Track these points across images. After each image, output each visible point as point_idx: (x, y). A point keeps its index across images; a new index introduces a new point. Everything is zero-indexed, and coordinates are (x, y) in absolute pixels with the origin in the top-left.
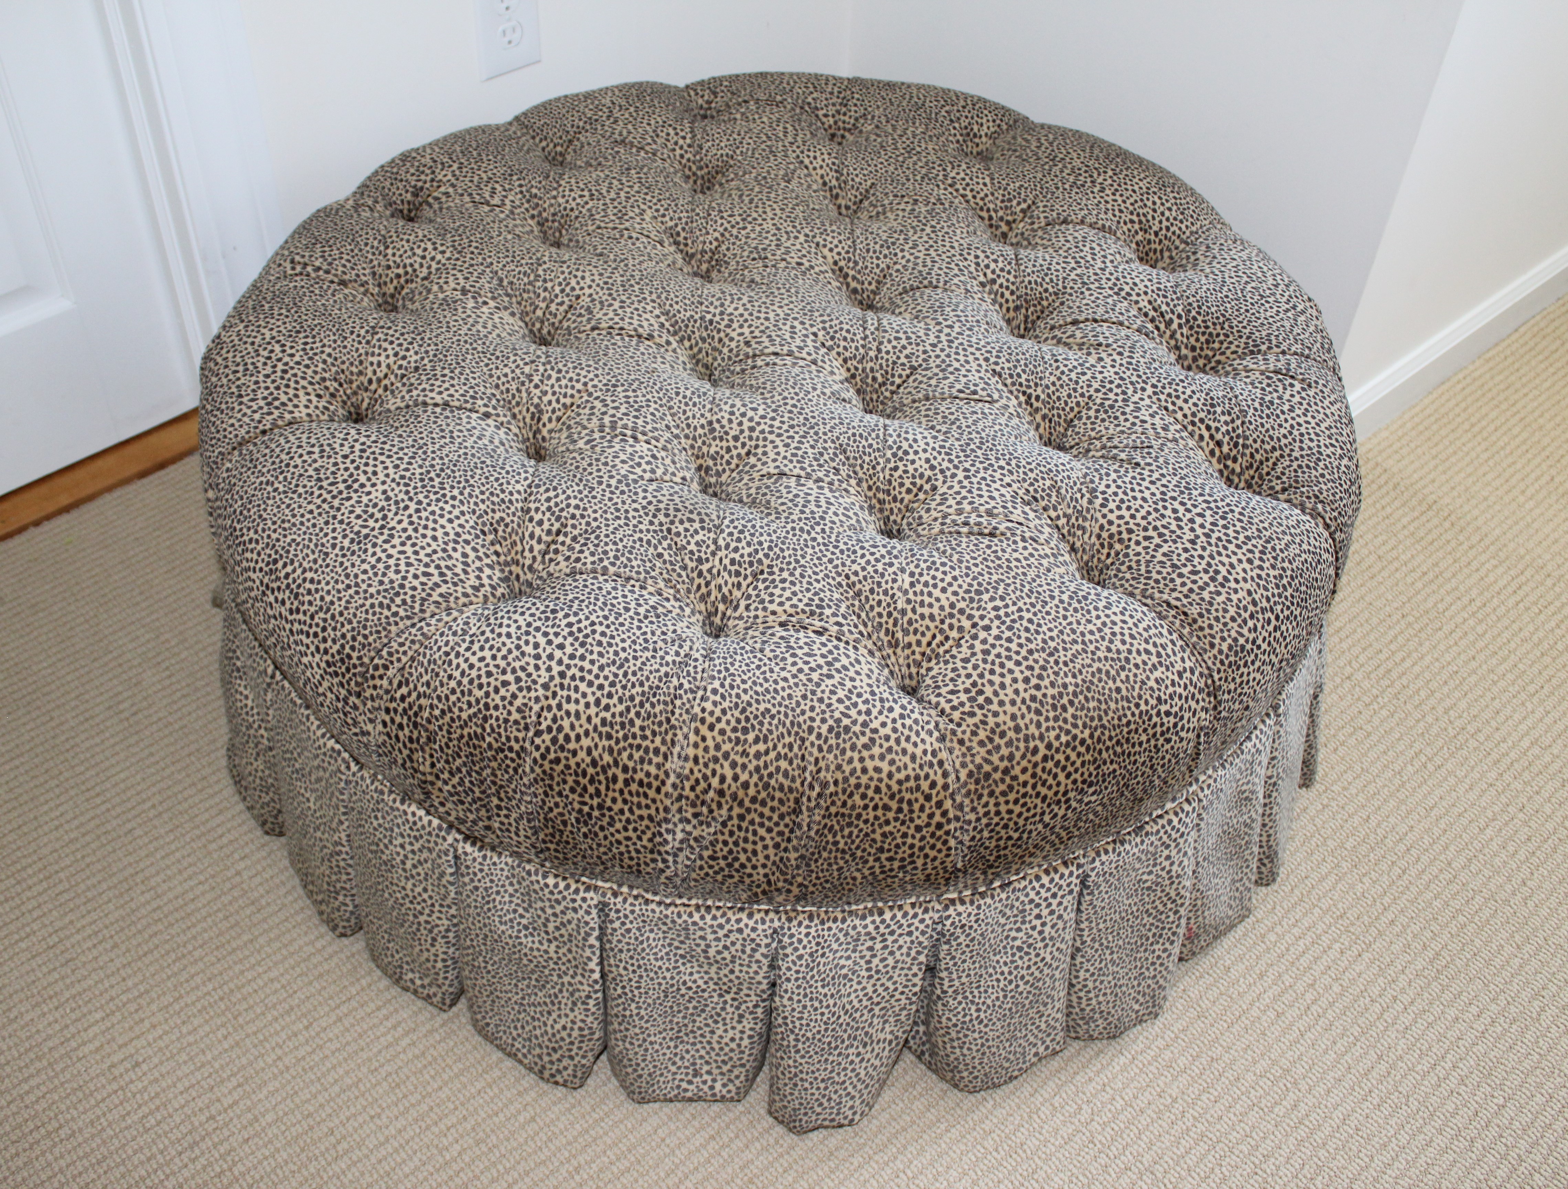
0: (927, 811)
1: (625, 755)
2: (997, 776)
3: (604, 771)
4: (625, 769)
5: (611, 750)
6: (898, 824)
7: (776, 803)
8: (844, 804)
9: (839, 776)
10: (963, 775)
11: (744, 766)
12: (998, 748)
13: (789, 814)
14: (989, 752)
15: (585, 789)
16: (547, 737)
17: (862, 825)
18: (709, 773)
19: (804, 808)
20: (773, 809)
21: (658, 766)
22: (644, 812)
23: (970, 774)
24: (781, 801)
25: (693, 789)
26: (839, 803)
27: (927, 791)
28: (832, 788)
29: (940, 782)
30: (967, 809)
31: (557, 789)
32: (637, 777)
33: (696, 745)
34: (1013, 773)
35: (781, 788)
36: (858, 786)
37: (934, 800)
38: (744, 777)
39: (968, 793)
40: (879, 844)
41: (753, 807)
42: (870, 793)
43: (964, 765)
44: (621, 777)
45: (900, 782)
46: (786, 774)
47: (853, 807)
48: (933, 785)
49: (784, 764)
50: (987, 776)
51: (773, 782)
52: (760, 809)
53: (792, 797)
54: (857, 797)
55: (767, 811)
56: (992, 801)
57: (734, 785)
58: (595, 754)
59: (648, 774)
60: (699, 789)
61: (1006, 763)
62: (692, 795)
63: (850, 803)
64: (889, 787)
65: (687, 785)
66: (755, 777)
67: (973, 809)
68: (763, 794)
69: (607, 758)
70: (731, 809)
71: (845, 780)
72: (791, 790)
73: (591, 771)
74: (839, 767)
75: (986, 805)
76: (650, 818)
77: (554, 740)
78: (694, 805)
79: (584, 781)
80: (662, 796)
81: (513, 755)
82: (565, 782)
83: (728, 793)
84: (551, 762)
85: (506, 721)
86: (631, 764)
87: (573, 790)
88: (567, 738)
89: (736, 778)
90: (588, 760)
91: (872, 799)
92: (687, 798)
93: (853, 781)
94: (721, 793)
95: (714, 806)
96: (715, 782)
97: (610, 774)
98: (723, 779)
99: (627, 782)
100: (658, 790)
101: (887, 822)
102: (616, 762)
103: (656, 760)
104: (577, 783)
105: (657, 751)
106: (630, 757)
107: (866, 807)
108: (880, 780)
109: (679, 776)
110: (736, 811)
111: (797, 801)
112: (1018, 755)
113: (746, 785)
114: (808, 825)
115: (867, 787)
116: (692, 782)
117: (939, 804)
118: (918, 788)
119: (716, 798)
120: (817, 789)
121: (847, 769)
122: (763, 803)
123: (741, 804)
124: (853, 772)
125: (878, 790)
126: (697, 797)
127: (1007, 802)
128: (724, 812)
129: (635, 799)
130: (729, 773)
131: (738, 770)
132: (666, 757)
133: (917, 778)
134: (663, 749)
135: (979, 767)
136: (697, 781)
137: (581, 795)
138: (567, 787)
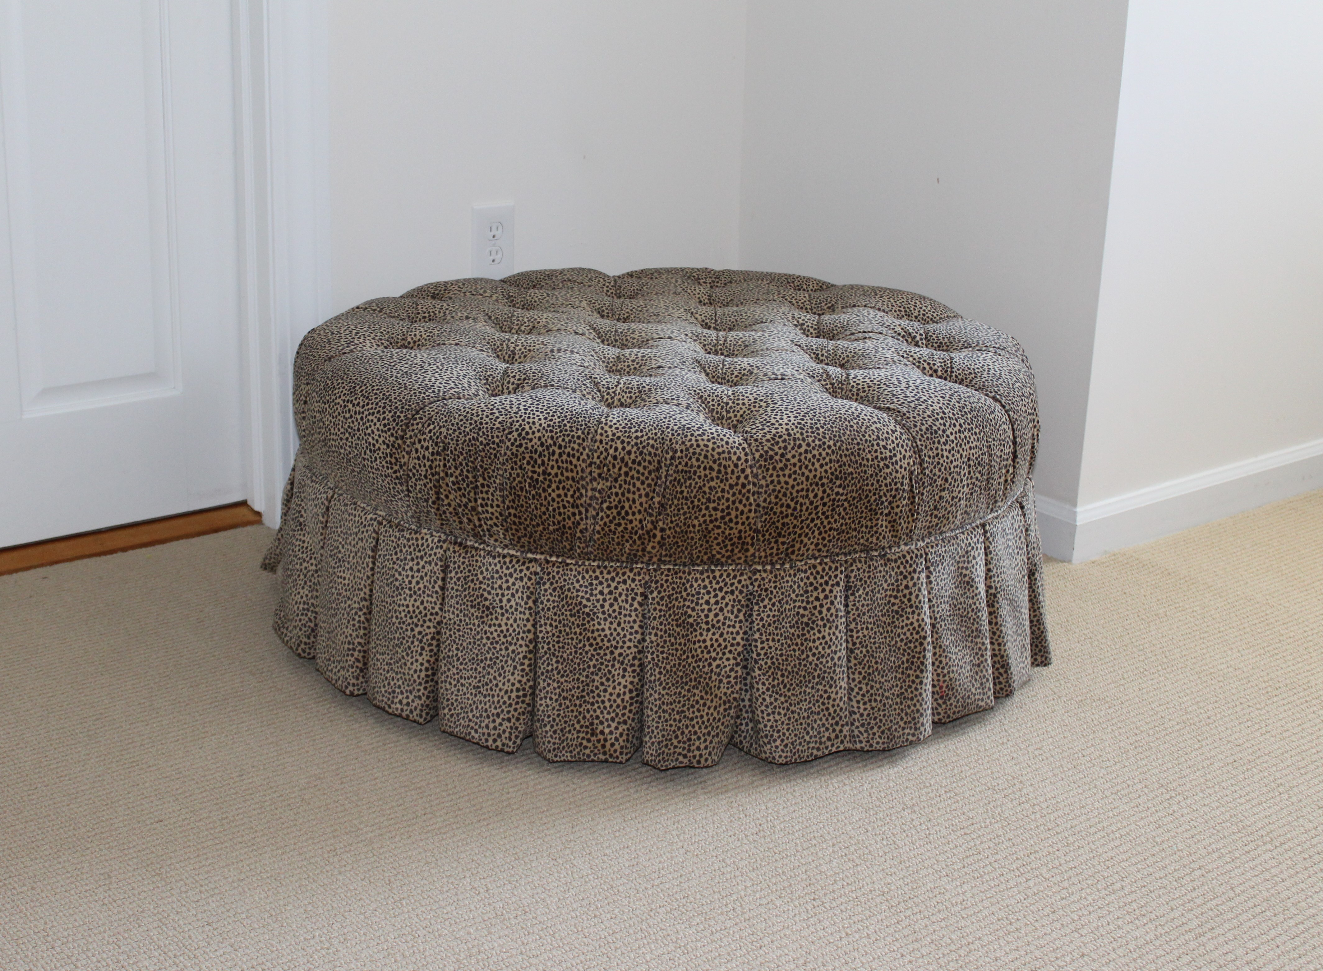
0: (736, 474)
1: (560, 439)
2: (777, 458)
3: (548, 449)
4: (560, 447)
5: (552, 438)
6: (718, 481)
7: (646, 464)
8: (686, 464)
9: (684, 447)
10: (757, 455)
11: (629, 443)
12: (777, 443)
13: (654, 471)
14: (772, 445)
15: (536, 462)
16: (515, 434)
17: (697, 480)
18: (608, 447)
19: (663, 465)
20: (645, 468)
21: (579, 445)
22: (570, 474)
23: (761, 456)
24: (650, 462)
25: (598, 457)
26: (683, 463)
27: (735, 462)
28: (679, 454)
29: (743, 458)
30: (760, 477)
31: (519, 463)
32: (566, 451)
33: (601, 435)
34: (787, 457)
35: (650, 454)
36: (694, 453)
37: (740, 468)
38: (628, 448)
39: (760, 466)
40: (708, 495)
41: (633, 466)
42: (702, 458)
43: (757, 451)
44: (557, 451)
45: (719, 454)
46: (653, 446)
47: (692, 466)
48: (739, 459)
49: (651, 442)
50: (771, 457)
51: (645, 451)
52: (637, 468)
53: (656, 459)
54: (694, 460)
55: (641, 469)
56: (775, 473)
57: (622, 453)
58: (543, 440)
59: (573, 449)
60: (602, 457)
61: (782, 451)
62: (598, 462)
63: (690, 463)
64: (713, 456)
65: (596, 455)
66: (635, 448)
67: (764, 477)
68: (640, 458)
69: (550, 441)
70: (620, 469)
71: (687, 450)
72: (655, 455)
73: (540, 449)
74: (683, 443)
75: (771, 476)
76: (573, 479)
77: (520, 435)
78: (599, 467)
79: (535, 456)
80: (581, 462)
81: (495, 446)
82: (524, 458)
83: (619, 457)
84: (517, 446)
85: (492, 428)
86: (563, 444)
87: (528, 463)
88: (527, 433)
89: (624, 449)
90: (539, 443)
91: (703, 462)
92: (595, 463)
93: (691, 450)
94: (615, 458)
95: (611, 467)
96: (611, 451)
97: (551, 450)
98: (616, 449)
99: (560, 455)
100: (578, 459)
101: (712, 479)
102: (555, 444)
103: (578, 441)
104: (531, 457)
105: (579, 437)
106: (563, 440)
107: (699, 467)
108: (708, 451)
109: (590, 450)
110: (624, 469)
111: (659, 462)
112: (789, 447)
113: (629, 453)
114: (666, 477)
115: (700, 454)
116: (598, 454)
117: (743, 471)
118: (730, 458)
119: (612, 461)
120: (671, 454)
121: (688, 444)
122: (639, 464)
123: (626, 465)
124: (692, 446)
125: (706, 457)
126: (601, 462)
127: (784, 475)
128: (616, 470)
129: (565, 465)
130: (620, 446)
131: (625, 445)
132: (584, 440)
133: (729, 453)
134: (582, 436)
135: (766, 452)
136: (601, 453)
137: (533, 466)
138: (525, 462)
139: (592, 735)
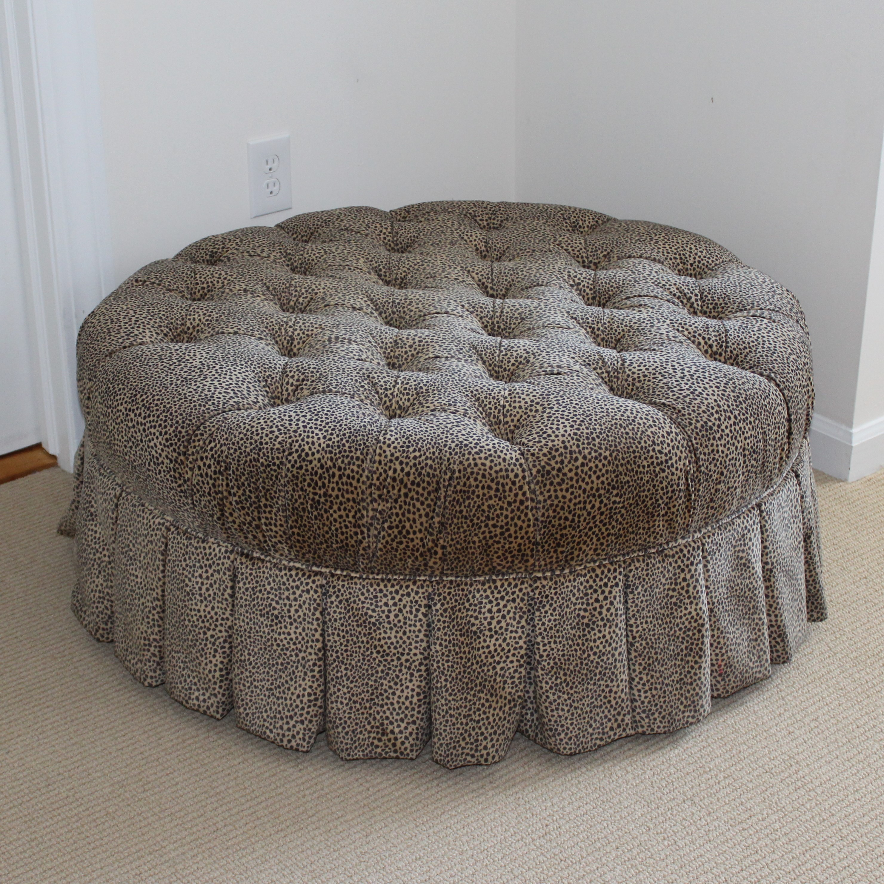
0: (514, 492)
1: (340, 461)
2: (554, 473)
3: (328, 471)
4: (340, 469)
5: (332, 459)
6: (497, 499)
7: (425, 485)
8: (465, 484)
9: (461, 467)
10: (534, 471)
11: (407, 464)
12: (554, 457)
13: (433, 491)
14: (549, 459)
15: (316, 483)
16: (295, 455)
17: (476, 499)
18: (387, 468)
19: (441, 486)
20: (424, 489)
21: (359, 466)
22: (350, 496)
23: (538, 471)
25: (378, 479)
26: (462, 484)
27: (513, 479)
28: (457, 474)
29: (521, 474)
30: (538, 493)
31: (300, 485)
32: (346, 473)
33: (380, 455)
34: (564, 471)
35: (428, 475)
36: (472, 473)
37: (518, 485)
38: (407, 469)
39: (538, 482)
40: (487, 514)
41: (413, 487)
42: (480, 478)
43: (534, 466)
44: (337, 473)
45: (496, 472)
46: (431, 467)
47: (470, 486)
48: (516, 476)
49: (430, 462)
50: (548, 473)
51: (423, 472)
52: (417, 489)
53: (434, 480)
54: (472, 480)
55: (420, 490)
56: (552, 488)
57: (401, 474)
58: (323, 461)
59: (353, 471)
60: (381, 478)
61: (559, 465)
62: (378, 483)
63: (468, 483)
64: (490, 475)
65: (375, 476)
66: (413, 470)
67: (542, 493)
68: (418, 479)
69: (329, 463)
70: (399, 490)
71: (465, 469)
72: (434, 476)
73: (320, 471)
74: (461, 462)
75: (549, 491)
76: (354, 501)
77: (299, 456)
78: (378, 489)
79: (316, 478)
80: (360, 484)
81: (276, 468)
82: (305, 480)
83: (398, 479)
84: (297, 468)
85: (272, 449)
86: (343, 466)
87: (309, 485)
88: (307, 455)
89: (402, 470)
90: (319, 465)
91: (481, 482)
92: (375, 485)
93: (469, 470)
94: (394, 479)
95: (390, 488)
96: (390, 473)
97: (331, 472)
98: (395, 471)
99: (340, 477)
100: (358, 481)
101: (490, 498)
102: (334, 466)
103: (357, 463)
104: (312, 480)
105: (358, 458)
106: (343, 462)
107: (477, 486)
108: (485, 470)
109: (370, 472)
110: (403, 491)
111: (438, 483)
112: (566, 461)
113: (408, 474)
114: (445, 497)
115: (478, 474)
116: (378, 475)
117: (521, 488)
118: (508, 476)
119: (392, 483)
120: (449, 474)
121: (466, 463)
122: (418, 485)
123: (406, 486)
124: (469, 465)
125: (484, 476)
126: (381, 483)
127: (561, 490)
128: (396, 492)
129: (345, 487)
130: (399, 468)
131: (404, 466)
132: (363, 461)
133: (507, 470)
134: (361, 457)
135: (544, 467)
136: (381, 474)
137: (314, 488)
138: (306, 484)
139: (383, 734)
